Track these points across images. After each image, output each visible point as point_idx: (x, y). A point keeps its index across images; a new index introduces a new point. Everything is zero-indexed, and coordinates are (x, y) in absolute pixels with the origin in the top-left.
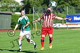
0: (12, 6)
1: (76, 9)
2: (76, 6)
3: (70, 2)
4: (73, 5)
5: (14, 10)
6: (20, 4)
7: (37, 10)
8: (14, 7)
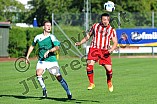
0: (11, 11)
1: (136, 18)
2: (137, 11)
3: (124, 3)
4: (130, 9)
5: (14, 18)
6: (27, 7)
7: (60, 19)
8: (14, 13)
